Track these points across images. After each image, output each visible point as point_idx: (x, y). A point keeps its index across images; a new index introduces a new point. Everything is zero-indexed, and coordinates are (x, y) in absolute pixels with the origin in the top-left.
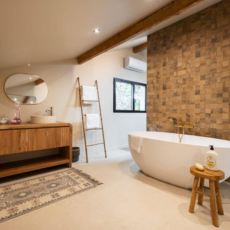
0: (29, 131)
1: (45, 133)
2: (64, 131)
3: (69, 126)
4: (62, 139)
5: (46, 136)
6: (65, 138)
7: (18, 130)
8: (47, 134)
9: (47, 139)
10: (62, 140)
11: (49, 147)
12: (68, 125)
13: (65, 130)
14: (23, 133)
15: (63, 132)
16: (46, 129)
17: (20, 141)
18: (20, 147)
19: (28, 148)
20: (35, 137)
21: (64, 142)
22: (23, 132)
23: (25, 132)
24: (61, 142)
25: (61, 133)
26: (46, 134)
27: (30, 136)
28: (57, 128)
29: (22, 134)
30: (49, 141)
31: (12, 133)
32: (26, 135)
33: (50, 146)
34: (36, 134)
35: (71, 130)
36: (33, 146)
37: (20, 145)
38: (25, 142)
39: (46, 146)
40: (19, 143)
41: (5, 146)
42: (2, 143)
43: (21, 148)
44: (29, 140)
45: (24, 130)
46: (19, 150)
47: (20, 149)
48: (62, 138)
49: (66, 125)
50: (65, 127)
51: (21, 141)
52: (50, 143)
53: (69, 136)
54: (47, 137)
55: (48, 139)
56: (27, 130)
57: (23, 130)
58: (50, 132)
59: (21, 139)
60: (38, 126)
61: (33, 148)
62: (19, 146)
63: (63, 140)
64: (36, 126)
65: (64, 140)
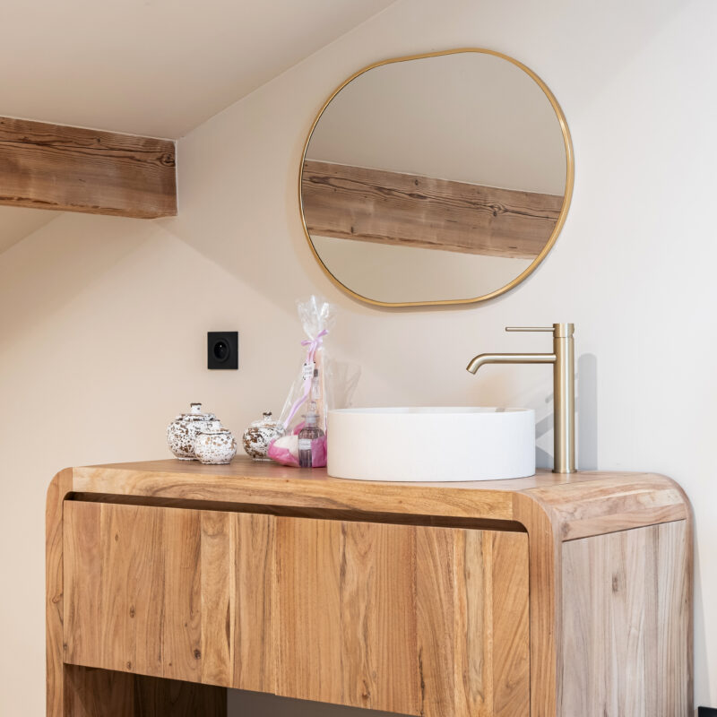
0: (243, 530)
1: (339, 559)
2: (474, 567)
3: (519, 527)
4: (459, 647)
5: (341, 589)
6: (489, 647)
7: (187, 511)
8: (349, 576)
9: (347, 614)
10: (458, 657)
11: (365, 697)
12: (506, 515)
13: (489, 559)
14: (213, 536)
15: (466, 575)
16: (344, 533)
17: (198, 593)
18: (198, 642)
19: (241, 663)
20: (274, 585)
21: (476, 685)
22: (210, 531)
23: (221, 533)
24: (458, 678)
25: (455, 583)
26: (343, 573)
27: (249, 568)
28: (420, 529)
29: (208, 548)
30: (366, 638)
31: (161, 530)
32: (223, 555)
33: (373, 689)
34: (279, 563)
35: (541, 574)
36: (263, 654)
37: (198, 627)
38: (223, 607)
39: (346, 676)
40: (192, 611)
41: (133, 613)
42: (119, 589)
43: (203, 653)
44: (244, 603)
45: (213, 513)
46: (193, 663)
47: (197, 654)
48: (459, 630)
49: (492, 508)
50: (489, 534)
51: (202, 599)
52: (373, 666)
53: (524, 627)
54: (353, 603)
55: (355, 616)
56: (231, 513)
57: (209, 518)
58: (371, 563)
59: (204, 578)
60: (288, 495)
61: (262, 670)
62: (195, 637)
63: (466, 657)
64: (277, 493)
65: (475, 656)
